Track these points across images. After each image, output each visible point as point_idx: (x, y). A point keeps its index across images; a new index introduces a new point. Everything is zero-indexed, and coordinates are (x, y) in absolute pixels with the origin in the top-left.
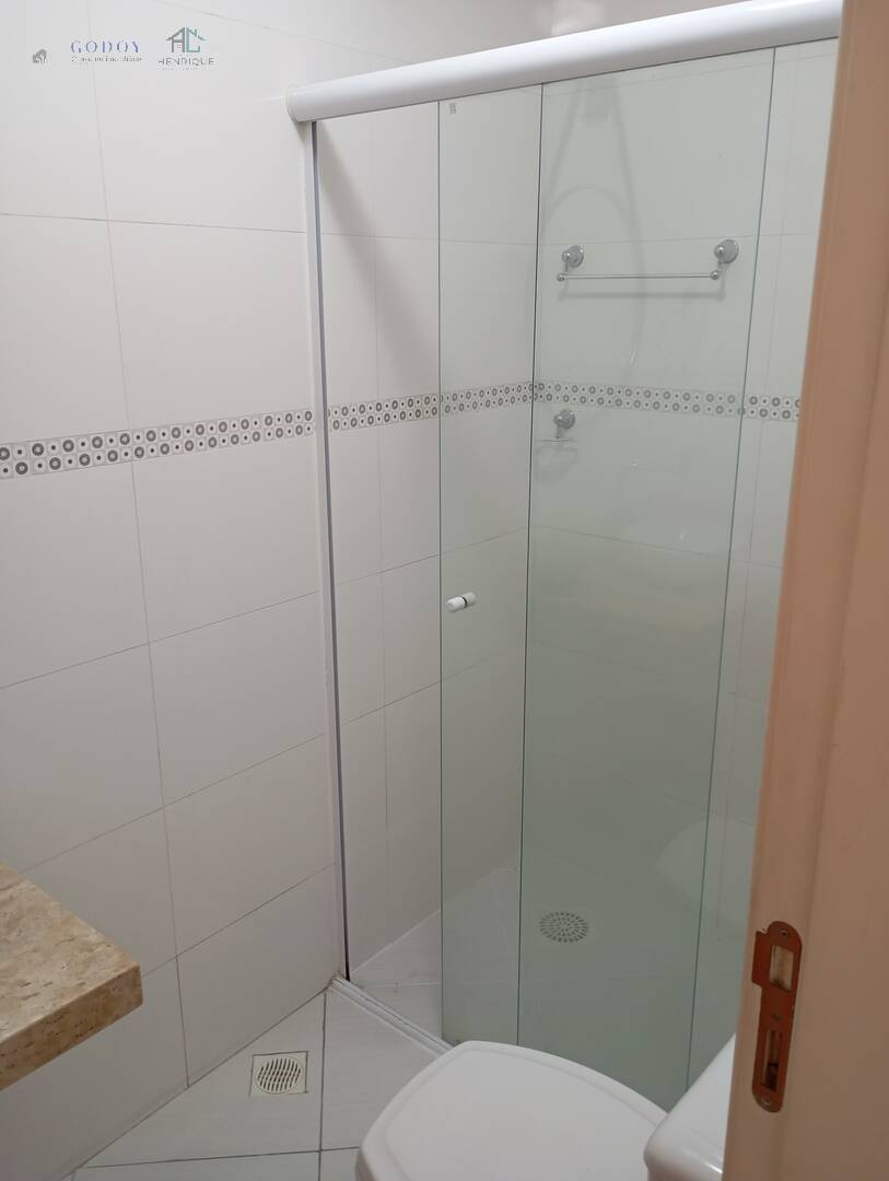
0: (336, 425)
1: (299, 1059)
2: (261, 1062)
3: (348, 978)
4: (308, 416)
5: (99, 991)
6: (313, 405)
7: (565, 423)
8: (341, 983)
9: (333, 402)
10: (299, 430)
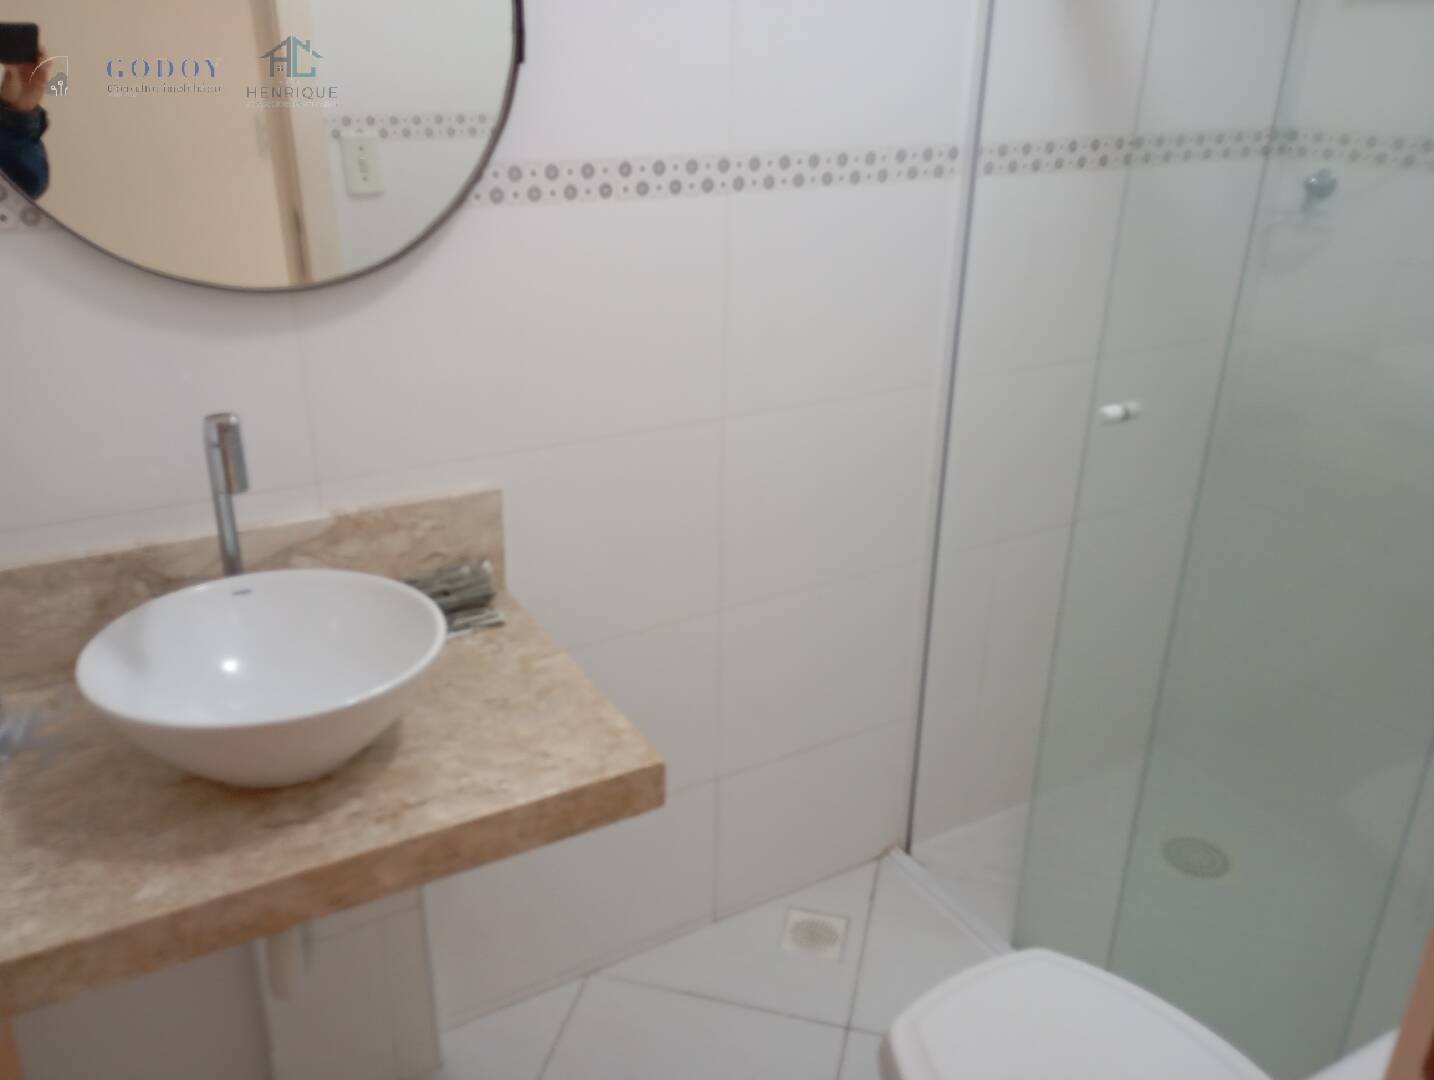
0: (989, 169)
1: (838, 925)
2: (797, 916)
3: (908, 849)
4: (953, 153)
5: (619, 780)
6: (961, 138)
7: (1319, 190)
8: (898, 854)
9: (990, 136)
10: (939, 172)
